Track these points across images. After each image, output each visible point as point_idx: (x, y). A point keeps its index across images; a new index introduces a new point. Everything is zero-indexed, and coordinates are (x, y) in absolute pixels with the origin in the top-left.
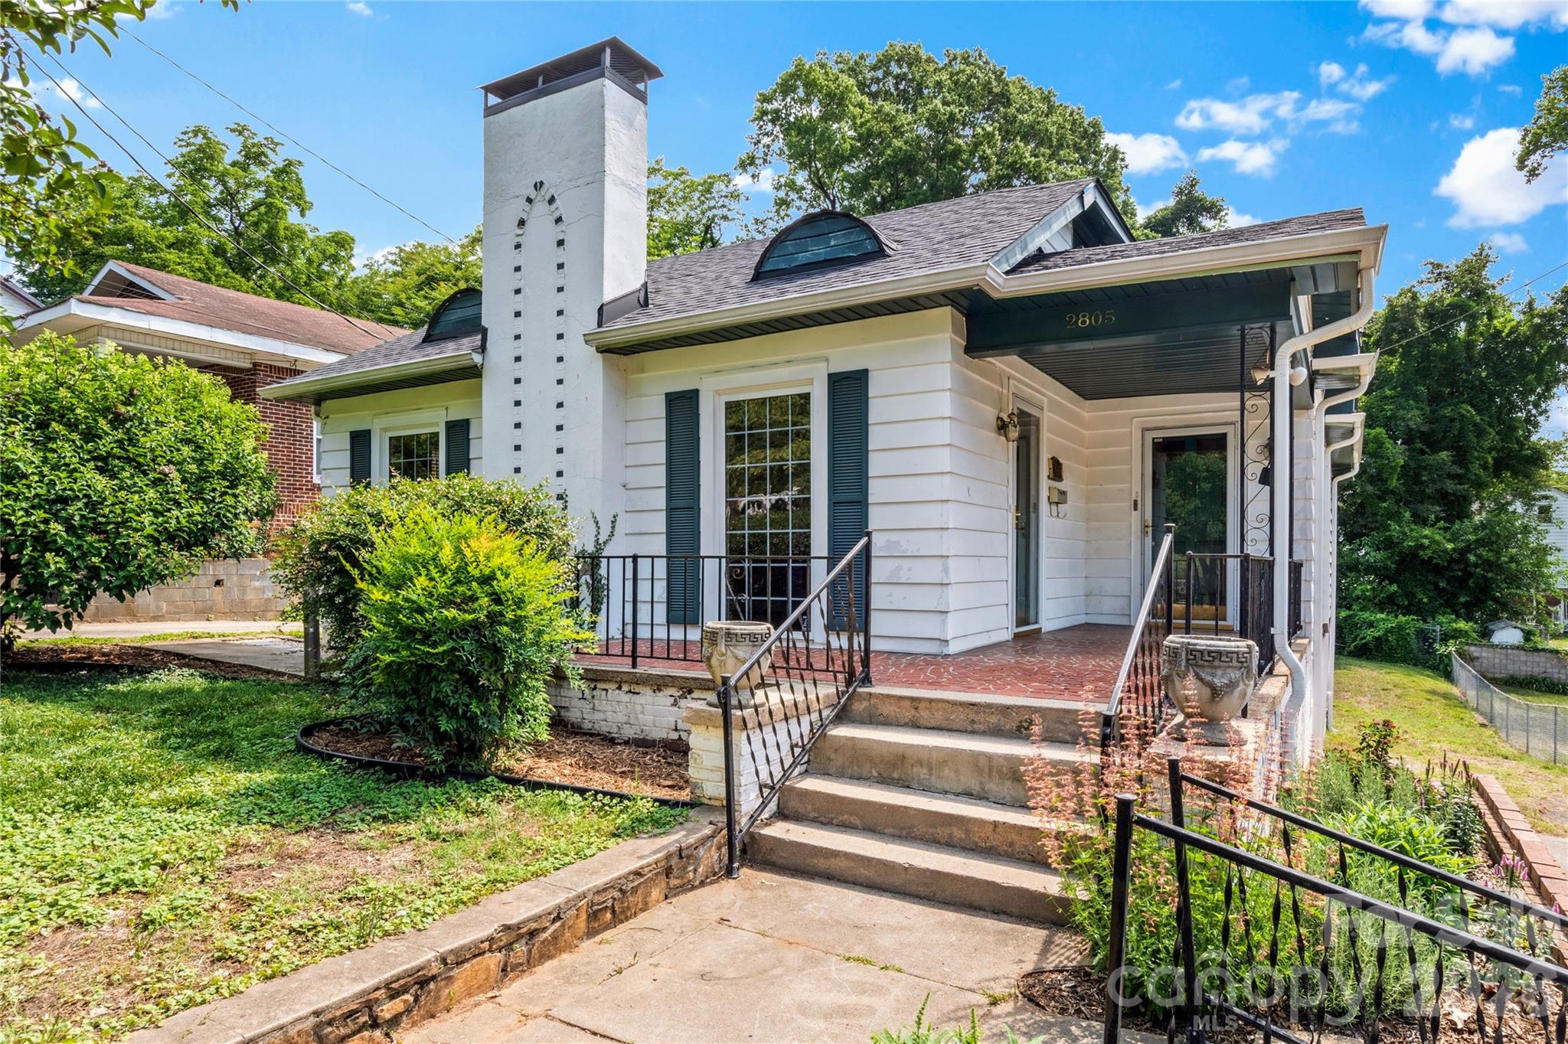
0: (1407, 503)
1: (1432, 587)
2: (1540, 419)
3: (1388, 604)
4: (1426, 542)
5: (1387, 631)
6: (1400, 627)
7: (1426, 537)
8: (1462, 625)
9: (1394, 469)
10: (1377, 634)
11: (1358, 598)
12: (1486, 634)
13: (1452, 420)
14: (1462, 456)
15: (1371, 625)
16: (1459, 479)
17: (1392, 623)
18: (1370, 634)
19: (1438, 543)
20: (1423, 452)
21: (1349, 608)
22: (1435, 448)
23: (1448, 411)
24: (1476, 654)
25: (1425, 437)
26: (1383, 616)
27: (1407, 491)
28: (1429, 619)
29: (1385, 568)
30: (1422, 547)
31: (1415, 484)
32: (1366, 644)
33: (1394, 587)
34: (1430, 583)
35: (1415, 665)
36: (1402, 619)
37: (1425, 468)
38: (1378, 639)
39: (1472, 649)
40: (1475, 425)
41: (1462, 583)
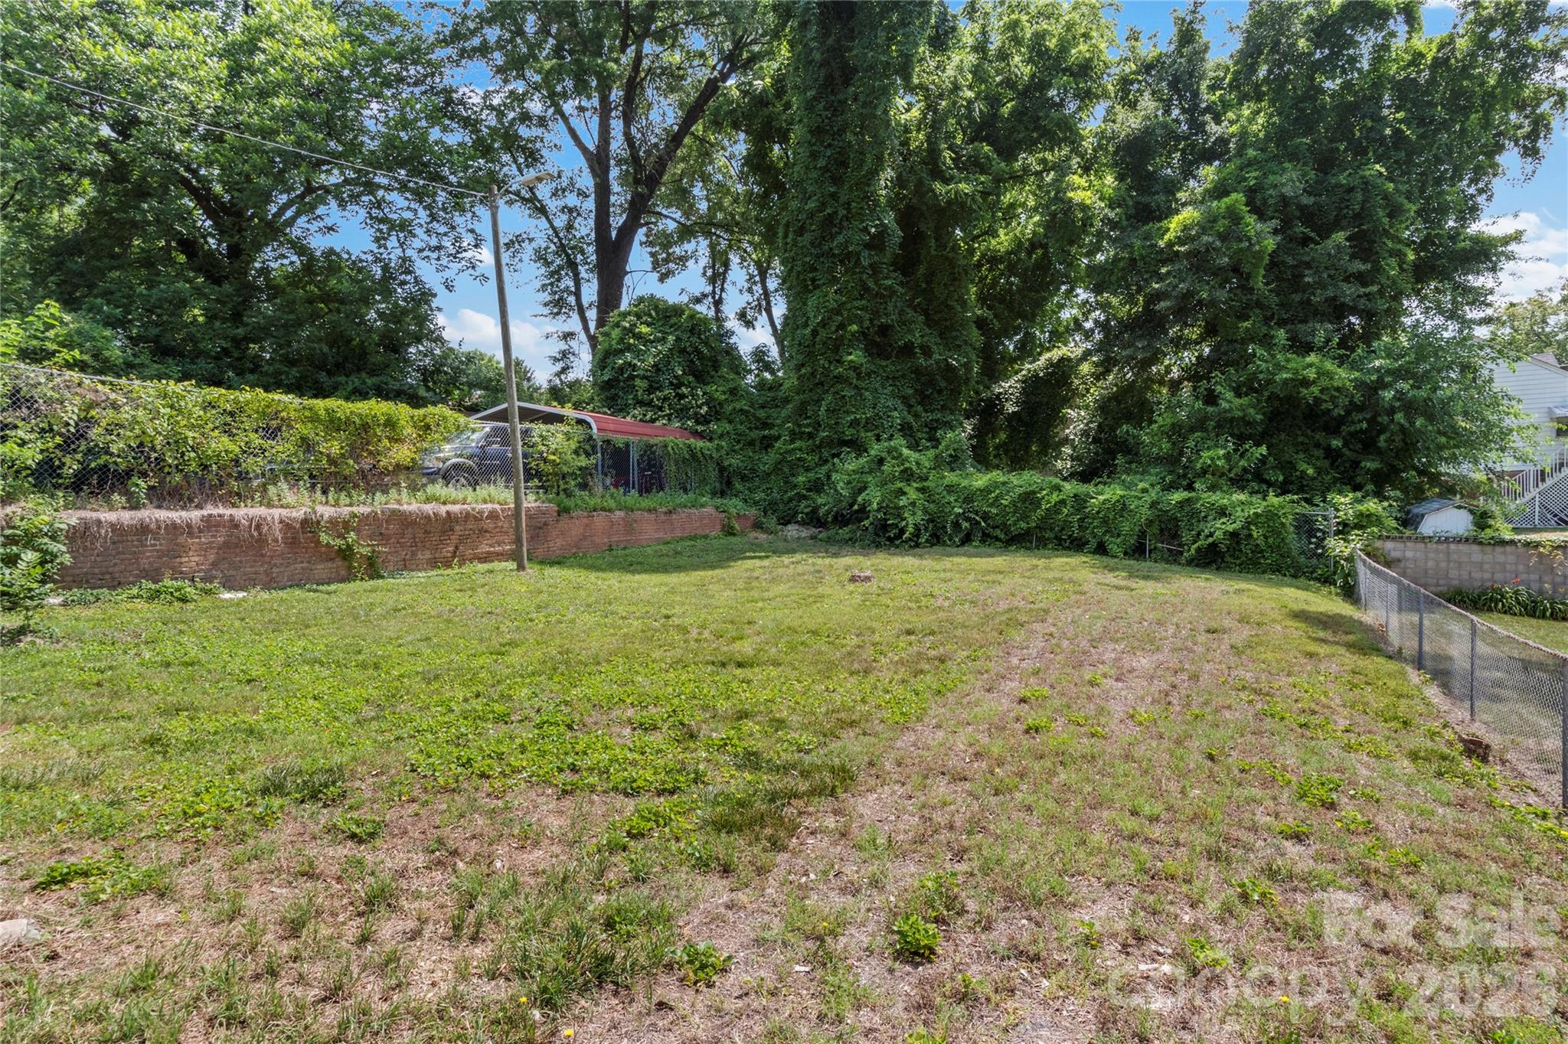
0: (1281, 323)
1: (1319, 453)
2: (1481, 199)
3: (1253, 479)
4: (1311, 374)
5: (1248, 523)
6: (1271, 515)
7: (1310, 365)
8: (1372, 505)
9: (1259, 255)
10: (1230, 528)
11: (1204, 472)
12: (1409, 521)
13: (1351, 190)
14: (1365, 245)
15: (1222, 512)
16: (1362, 279)
17: (1258, 506)
18: (1220, 528)
19: (1329, 375)
20: (1305, 241)
21: (1190, 487)
22: (1325, 232)
23: (1343, 178)
24: (1395, 554)
25: (1308, 216)
26: (1242, 497)
27: (1282, 305)
28: (1317, 500)
29: (1246, 422)
30: (1306, 383)
31: (1296, 291)
32: (1214, 545)
33: (1263, 450)
34: (1318, 445)
35: (1294, 576)
36: (1273, 500)
37: (1308, 265)
38: (1234, 535)
39: (1389, 545)
40: (1386, 197)
41: (1368, 444)
